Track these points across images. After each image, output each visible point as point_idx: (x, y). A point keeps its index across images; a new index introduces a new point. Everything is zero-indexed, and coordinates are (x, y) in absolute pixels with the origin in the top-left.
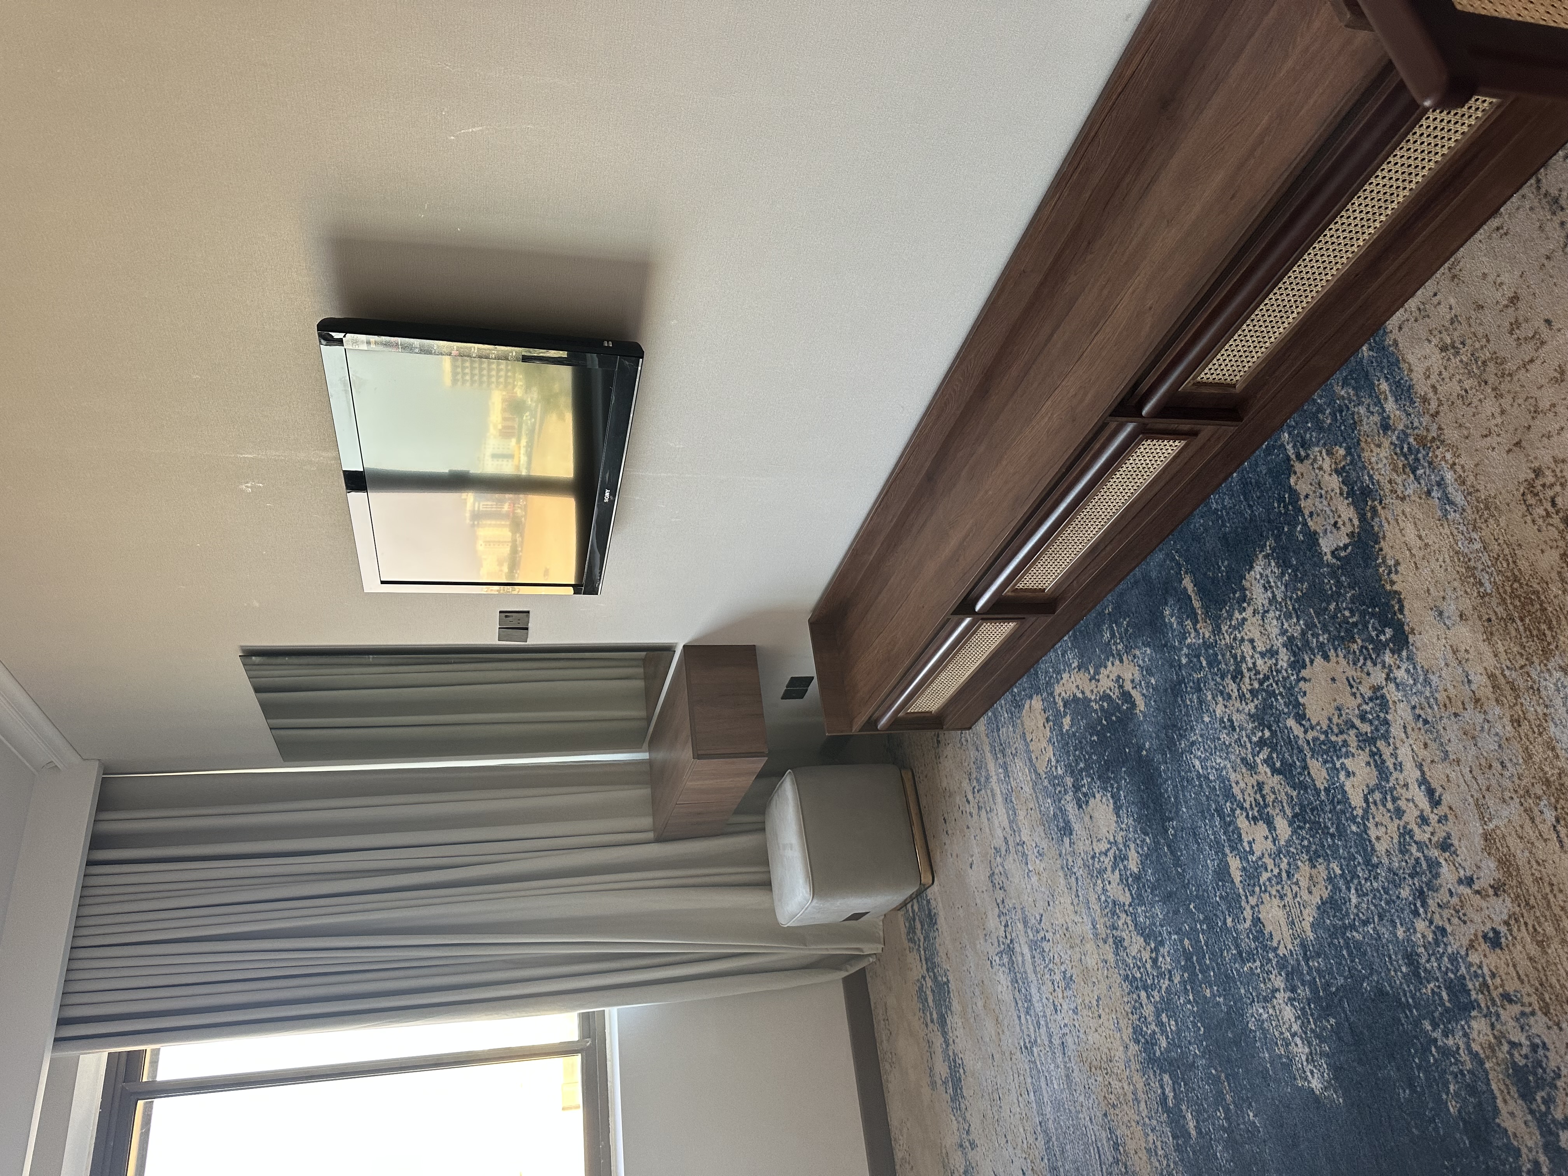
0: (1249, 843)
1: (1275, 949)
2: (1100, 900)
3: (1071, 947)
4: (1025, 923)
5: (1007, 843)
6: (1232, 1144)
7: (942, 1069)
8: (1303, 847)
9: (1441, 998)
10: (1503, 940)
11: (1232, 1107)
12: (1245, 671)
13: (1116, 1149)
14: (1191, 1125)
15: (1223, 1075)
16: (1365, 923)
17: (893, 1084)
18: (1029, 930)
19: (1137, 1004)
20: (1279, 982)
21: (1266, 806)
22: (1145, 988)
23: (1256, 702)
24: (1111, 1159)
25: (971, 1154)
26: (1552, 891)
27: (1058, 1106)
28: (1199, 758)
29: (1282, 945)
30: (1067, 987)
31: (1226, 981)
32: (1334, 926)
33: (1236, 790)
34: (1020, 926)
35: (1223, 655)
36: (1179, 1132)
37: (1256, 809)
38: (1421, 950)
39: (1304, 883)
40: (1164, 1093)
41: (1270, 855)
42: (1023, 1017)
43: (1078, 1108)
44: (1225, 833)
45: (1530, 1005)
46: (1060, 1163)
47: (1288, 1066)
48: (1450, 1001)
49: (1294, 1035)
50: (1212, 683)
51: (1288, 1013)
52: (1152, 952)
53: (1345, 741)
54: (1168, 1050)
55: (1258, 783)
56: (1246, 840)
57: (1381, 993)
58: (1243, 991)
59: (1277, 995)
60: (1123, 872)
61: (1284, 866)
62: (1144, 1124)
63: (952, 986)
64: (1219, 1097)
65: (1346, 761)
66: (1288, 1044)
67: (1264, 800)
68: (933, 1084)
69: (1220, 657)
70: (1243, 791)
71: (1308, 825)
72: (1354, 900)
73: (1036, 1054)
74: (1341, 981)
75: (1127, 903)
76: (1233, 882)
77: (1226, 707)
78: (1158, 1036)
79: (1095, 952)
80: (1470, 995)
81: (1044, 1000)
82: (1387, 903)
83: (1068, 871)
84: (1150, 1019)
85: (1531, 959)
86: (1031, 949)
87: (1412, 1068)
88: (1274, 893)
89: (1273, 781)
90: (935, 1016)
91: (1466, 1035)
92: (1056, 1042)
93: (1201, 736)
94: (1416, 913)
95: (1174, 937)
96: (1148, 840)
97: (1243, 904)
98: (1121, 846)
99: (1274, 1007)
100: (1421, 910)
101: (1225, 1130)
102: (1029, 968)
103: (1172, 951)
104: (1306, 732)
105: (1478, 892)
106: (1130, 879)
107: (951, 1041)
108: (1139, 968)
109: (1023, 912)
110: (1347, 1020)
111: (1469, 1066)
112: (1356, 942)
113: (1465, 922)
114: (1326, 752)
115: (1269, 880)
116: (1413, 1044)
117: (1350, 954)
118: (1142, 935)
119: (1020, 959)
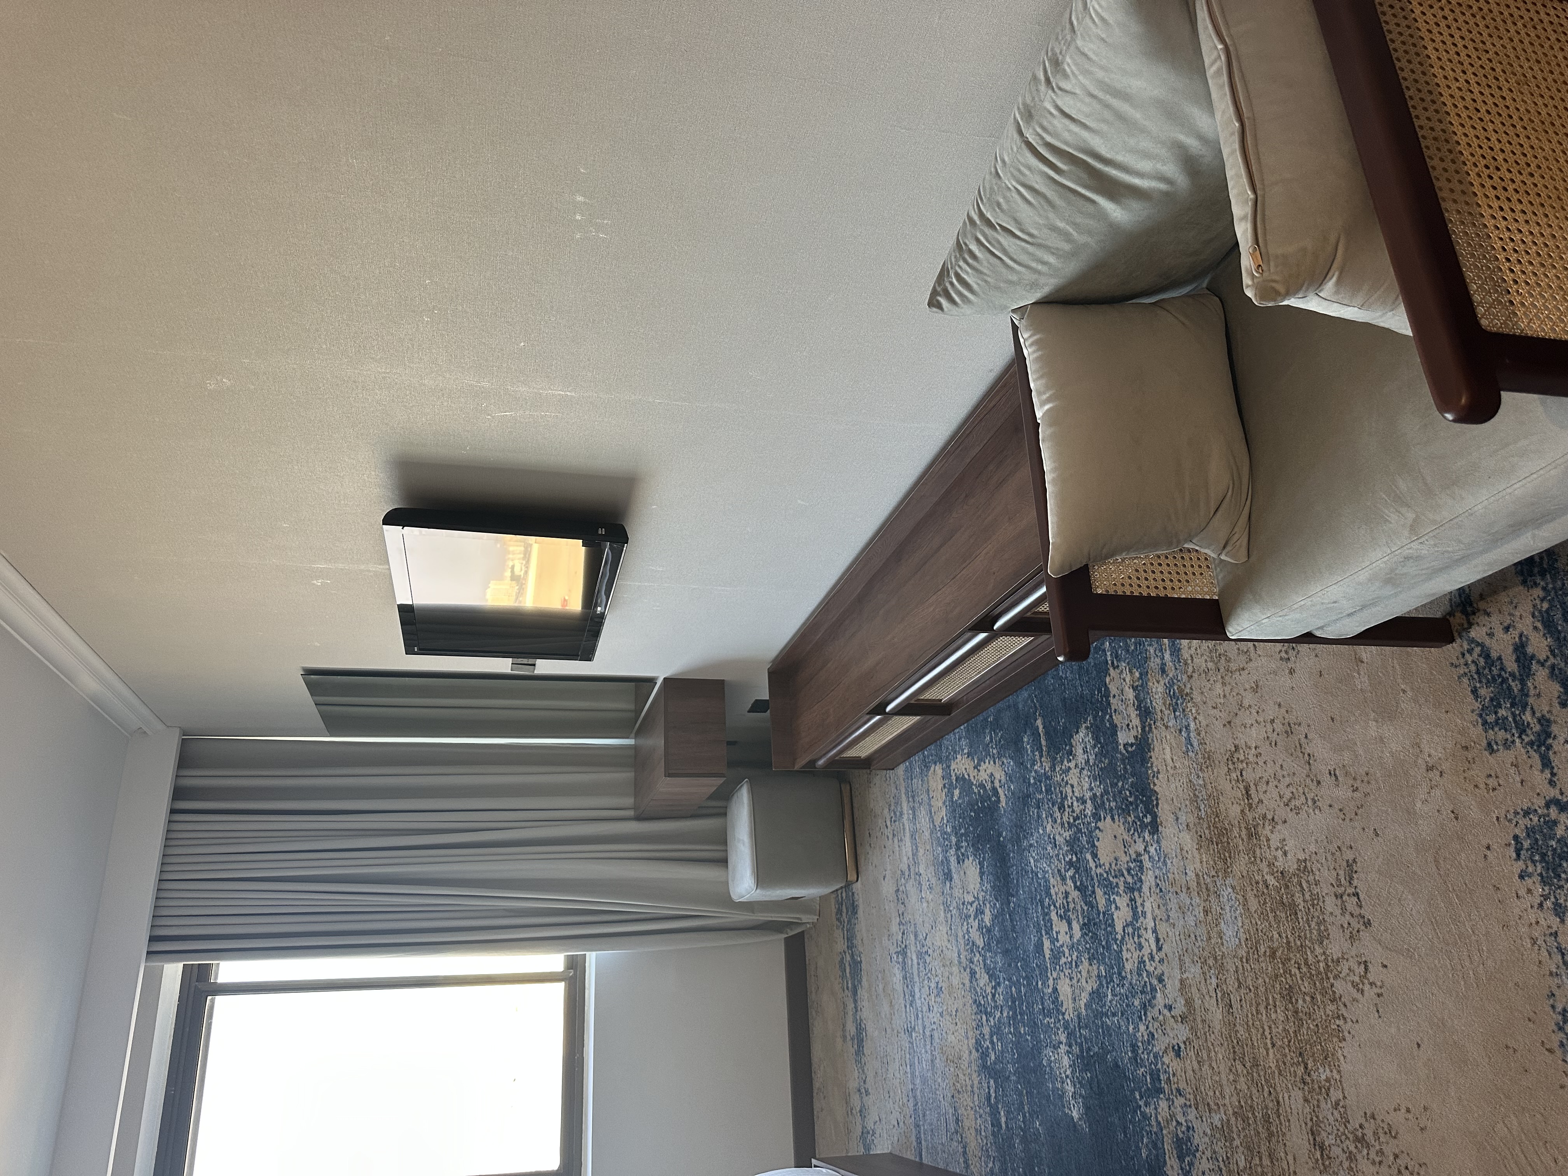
0: (1056, 932)
1: (1063, 1014)
2: (964, 937)
3: (943, 966)
4: (916, 936)
5: (909, 870)
6: (1024, 1140)
7: (851, 1029)
8: (1086, 948)
9: (1146, 1080)
10: (1182, 1053)
11: (1027, 1115)
12: (1066, 806)
13: (957, 1123)
14: (1003, 1120)
15: (1025, 1092)
16: (1114, 1015)
17: (817, 1029)
18: (918, 943)
19: (980, 1024)
20: (1063, 1038)
21: (1069, 910)
22: (986, 1013)
23: (1070, 833)
24: (953, 1129)
25: (865, 1099)
26: (1209, 1030)
27: (924, 1081)
28: (1033, 858)
29: (1067, 1013)
30: (938, 995)
31: (1034, 1026)
32: (1097, 1010)
33: (1053, 891)
34: (912, 937)
35: (1055, 789)
36: (996, 1123)
37: (1063, 910)
38: (1140, 1044)
39: (1084, 974)
40: (989, 1093)
41: (1067, 946)
42: (908, 1006)
43: (937, 1086)
44: (1043, 920)
45: (1190, 1100)
46: (921, 1123)
47: (1061, 1097)
48: (1151, 1083)
49: (1067, 1077)
50: (1047, 806)
51: (1066, 1061)
52: (992, 988)
53: (1117, 883)
54: (995, 1063)
55: (1066, 892)
56: (1055, 929)
57: (1117, 1066)
58: (1042, 1036)
59: (1061, 1046)
60: (981, 923)
61: (1074, 957)
62: (976, 1111)
63: (864, 966)
64: (1021, 1107)
65: (1116, 898)
66: (1063, 1083)
67: (1068, 906)
68: (844, 1037)
69: (1053, 789)
70: (1056, 894)
71: (1090, 934)
72: (1110, 997)
73: (914, 1038)
74: (1096, 1049)
75: (981, 947)
76: (1044, 956)
77: (1053, 827)
78: (990, 1050)
79: (958, 975)
80: (1161, 1083)
81: (923, 999)
82: (1127, 1006)
83: (947, 909)
84: (987, 1037)
85: (1193, 1071)
86: (917, 958)
87: (1126, 1121)
88: (1067, 974)
89: (1075, 894)
90: (850, 985)
91: (1156, 1109)
92: (928, 1033)
93: (1037, 842)
94: (1141, 1019)
95: (1007, 982)
96: (998, 905)
97: (1049, 974)
98: (981, 903)
99: (1058, 1054)
100: (1143, 1018)
101: (1022, 1130)
102: (915, 973)
103: (1004, 992)
104: (1096, 867)
105: (1173, 1017)
106: (984, 930)
107: (859, 1009)
108: (984, 997)
109: (915, 928)
110: (1097, 1077)
111: (1155, 1129)
112: (1107, 1026)
113: (1164, 1035)
114: (1107, 887)
115: (1065, 963)
116: (1129, 1105)
117: (1103, 1032)
118: (987, 974)
119: (910, 962)
